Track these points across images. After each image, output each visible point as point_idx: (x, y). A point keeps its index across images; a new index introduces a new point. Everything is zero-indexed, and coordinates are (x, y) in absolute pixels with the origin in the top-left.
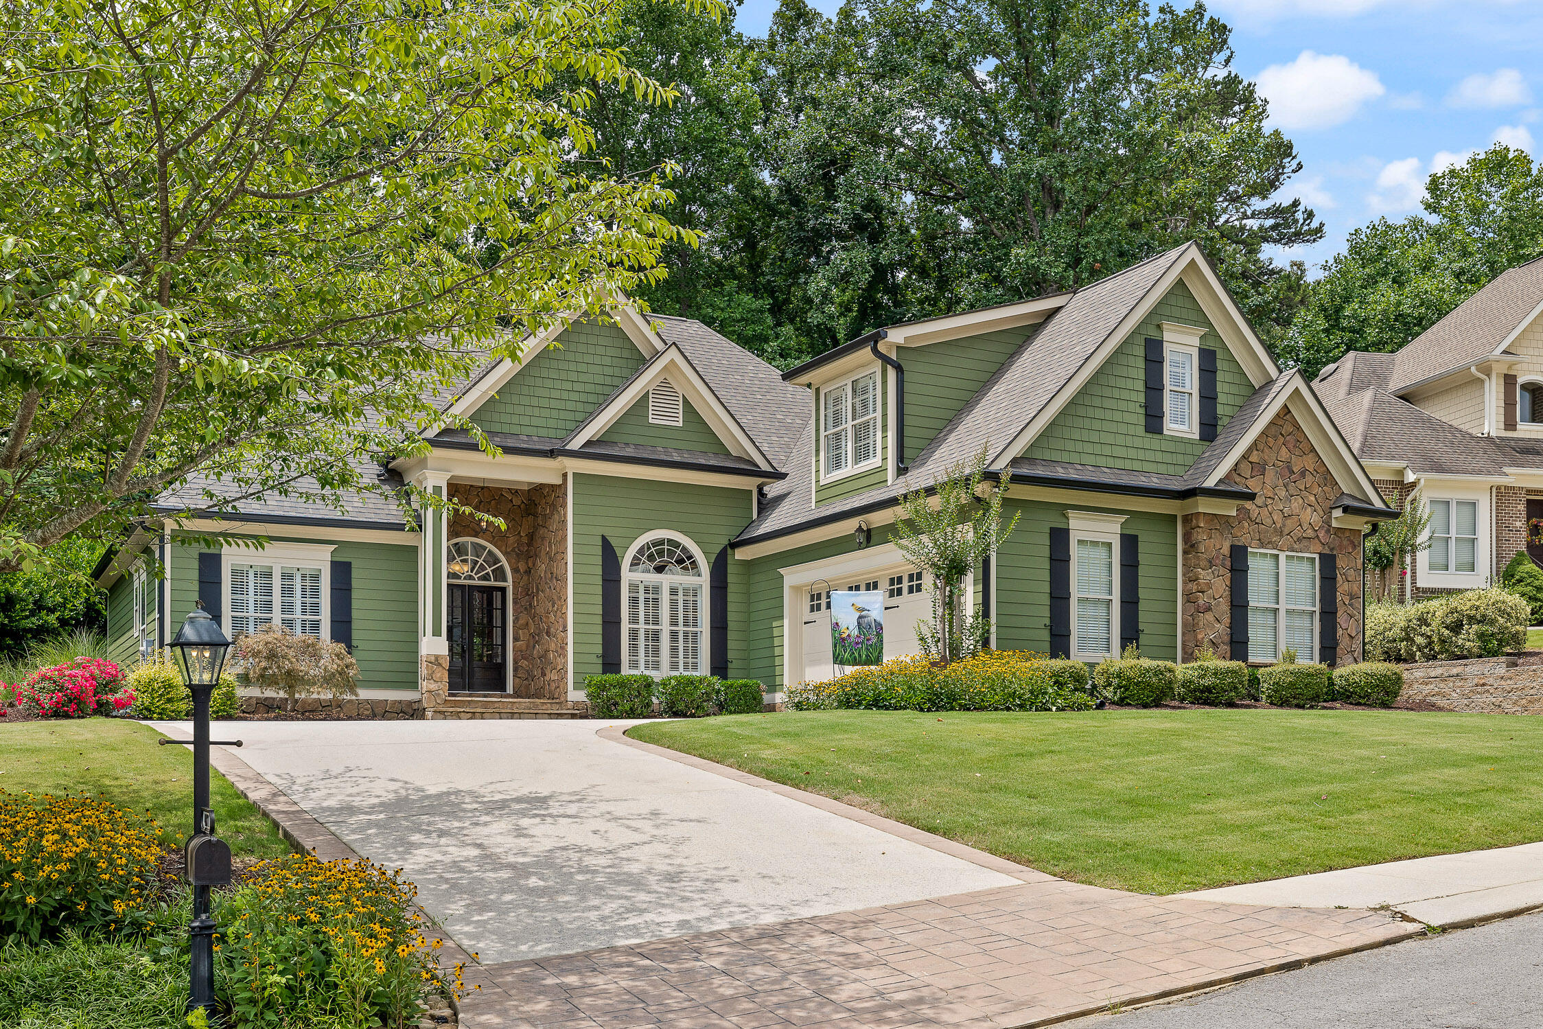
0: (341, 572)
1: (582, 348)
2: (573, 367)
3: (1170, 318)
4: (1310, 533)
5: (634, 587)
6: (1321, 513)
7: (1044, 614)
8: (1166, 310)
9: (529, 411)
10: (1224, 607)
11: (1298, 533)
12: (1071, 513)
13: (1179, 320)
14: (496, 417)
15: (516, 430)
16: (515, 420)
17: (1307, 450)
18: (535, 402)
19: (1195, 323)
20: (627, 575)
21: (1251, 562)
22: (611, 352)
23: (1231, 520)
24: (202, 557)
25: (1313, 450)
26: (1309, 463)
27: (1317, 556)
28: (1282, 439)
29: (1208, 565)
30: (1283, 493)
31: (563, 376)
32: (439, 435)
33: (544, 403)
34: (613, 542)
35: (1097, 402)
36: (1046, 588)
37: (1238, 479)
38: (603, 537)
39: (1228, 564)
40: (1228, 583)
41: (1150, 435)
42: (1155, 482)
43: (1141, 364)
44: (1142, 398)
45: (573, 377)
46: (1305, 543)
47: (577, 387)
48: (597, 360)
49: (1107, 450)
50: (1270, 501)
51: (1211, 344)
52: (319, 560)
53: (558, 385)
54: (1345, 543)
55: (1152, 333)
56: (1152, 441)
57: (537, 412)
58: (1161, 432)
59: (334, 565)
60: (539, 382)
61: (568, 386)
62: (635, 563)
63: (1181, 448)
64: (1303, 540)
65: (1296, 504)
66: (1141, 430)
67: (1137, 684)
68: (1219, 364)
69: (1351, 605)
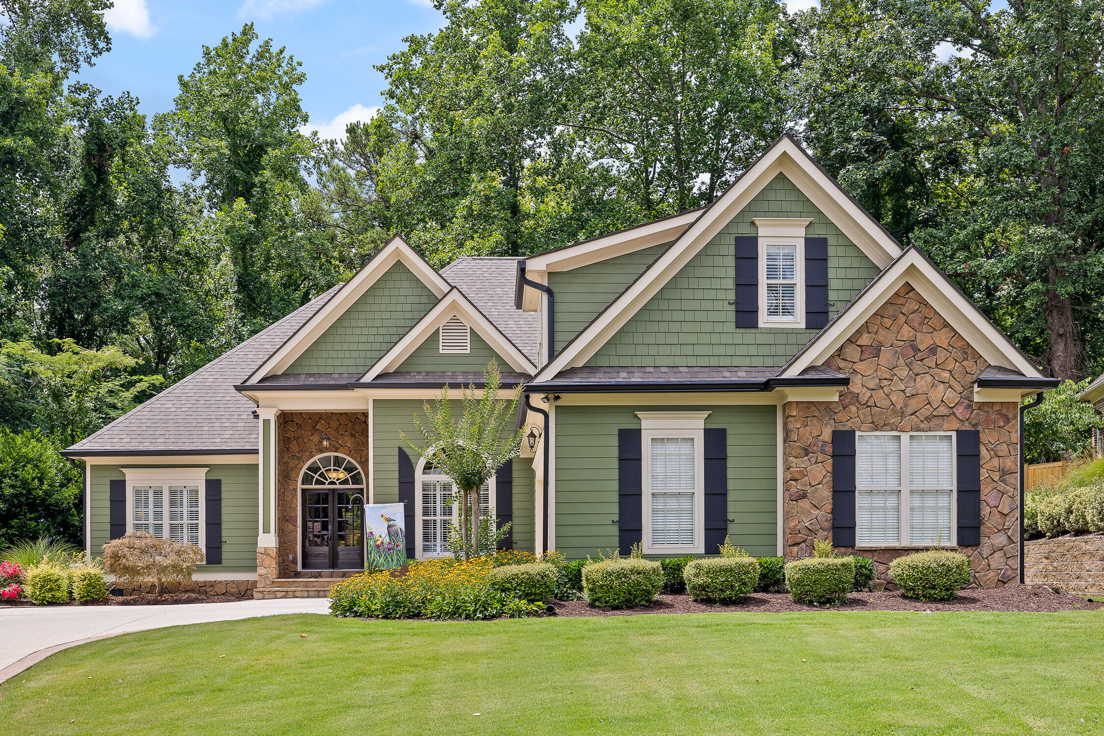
0: (214, 488)
1: (387, 300)
2: (378, 315)
3: (767, 213)
4: (943, 410)
5: (426, 487)
6: (960, 389)
7: (613, 510)
8: (763, 206)
9: (341, 354)
10: (825, 494)
11: (926, 411)
12: (640, 414)
13: (779, 213)
14: (313, 362)
15: (329, 370)
16: (330, 362)
17: (938, 326)
18: (345, 347)
19: (801, 214)
20: (420, 477)
21: (859, 446)
22: (410, 300)
23: (832, 407)
24: (112, 483)
25: (947, 325)
26: (942, 338)
27: (954, 435)
28: (903, 319)
29: (803, 453)
30: (904, 372)
31: (370, 324)
32: (260, 381)
33: (354, 347)
34: (408, 451)
35: (676, 305)
36: (615, 486)
37: (842, 364)
38: (400, 448)
39: (829, 449)
40: (830, 469)
41: (743, 330)
42: (742, 376)
43: (731, 262)
44: (732, 296)
45: (378, 323)
46: (935, 421)
47: (381, 331)
48: (399, 308)
49: (688, 350)
50: (886, 383)
51: (820, 232)
52: (198, 480)
53: (365, 331)
54: (993, 416)
55: (745, 230)
56: (748, 335)
57: (347, 354)
58: (755, 326)
59: (208, 482)
60: (349, 331)
61: (374, 331)
62: (428, 467)
63: (782, 339)
64: (932, 421)
65: (923, 383)
66: (731, 327)
67: (601, 587)
68: (831, 251)
69: (1004, 481)
